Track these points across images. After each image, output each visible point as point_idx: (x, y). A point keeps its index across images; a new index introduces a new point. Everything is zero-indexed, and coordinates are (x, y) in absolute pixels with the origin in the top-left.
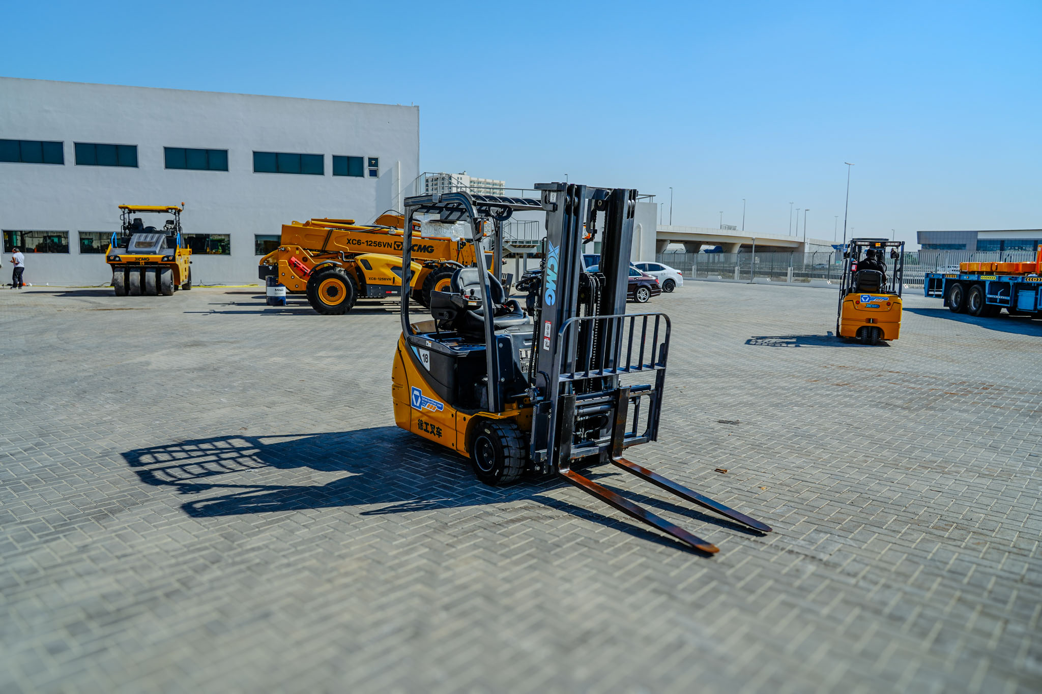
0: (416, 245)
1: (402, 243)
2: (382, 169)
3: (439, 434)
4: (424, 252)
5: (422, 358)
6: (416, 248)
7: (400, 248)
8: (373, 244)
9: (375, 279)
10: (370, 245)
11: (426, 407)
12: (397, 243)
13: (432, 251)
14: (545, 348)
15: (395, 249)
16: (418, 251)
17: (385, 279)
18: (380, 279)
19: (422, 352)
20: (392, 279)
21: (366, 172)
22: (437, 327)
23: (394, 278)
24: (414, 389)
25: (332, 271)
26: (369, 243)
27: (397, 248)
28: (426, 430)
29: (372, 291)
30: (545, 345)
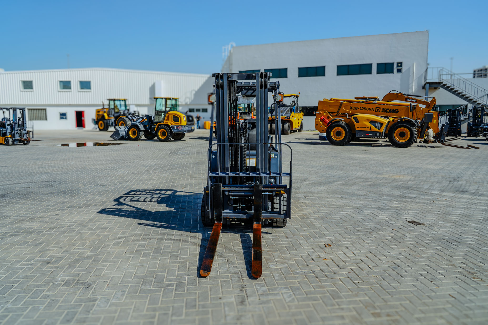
0: (388, 109)
1: (380, 108)
2: (404, 68)
4: (393, 113)
6: (388, 111)
7: (379, 111)
8: (364, 109)
9: (360, 127)
10: (362, 110)
12: (377, 108)
13: (398, 112)
15: (376, 111)
16: (389, 112)
17: (366, 128)
18: (363, 127)
20: (370, 128)
21: (395, 70)
23: (371, 127)
25: (338, 123)
26: (362, 109)
27: (377, 111)
29: (358, 134)
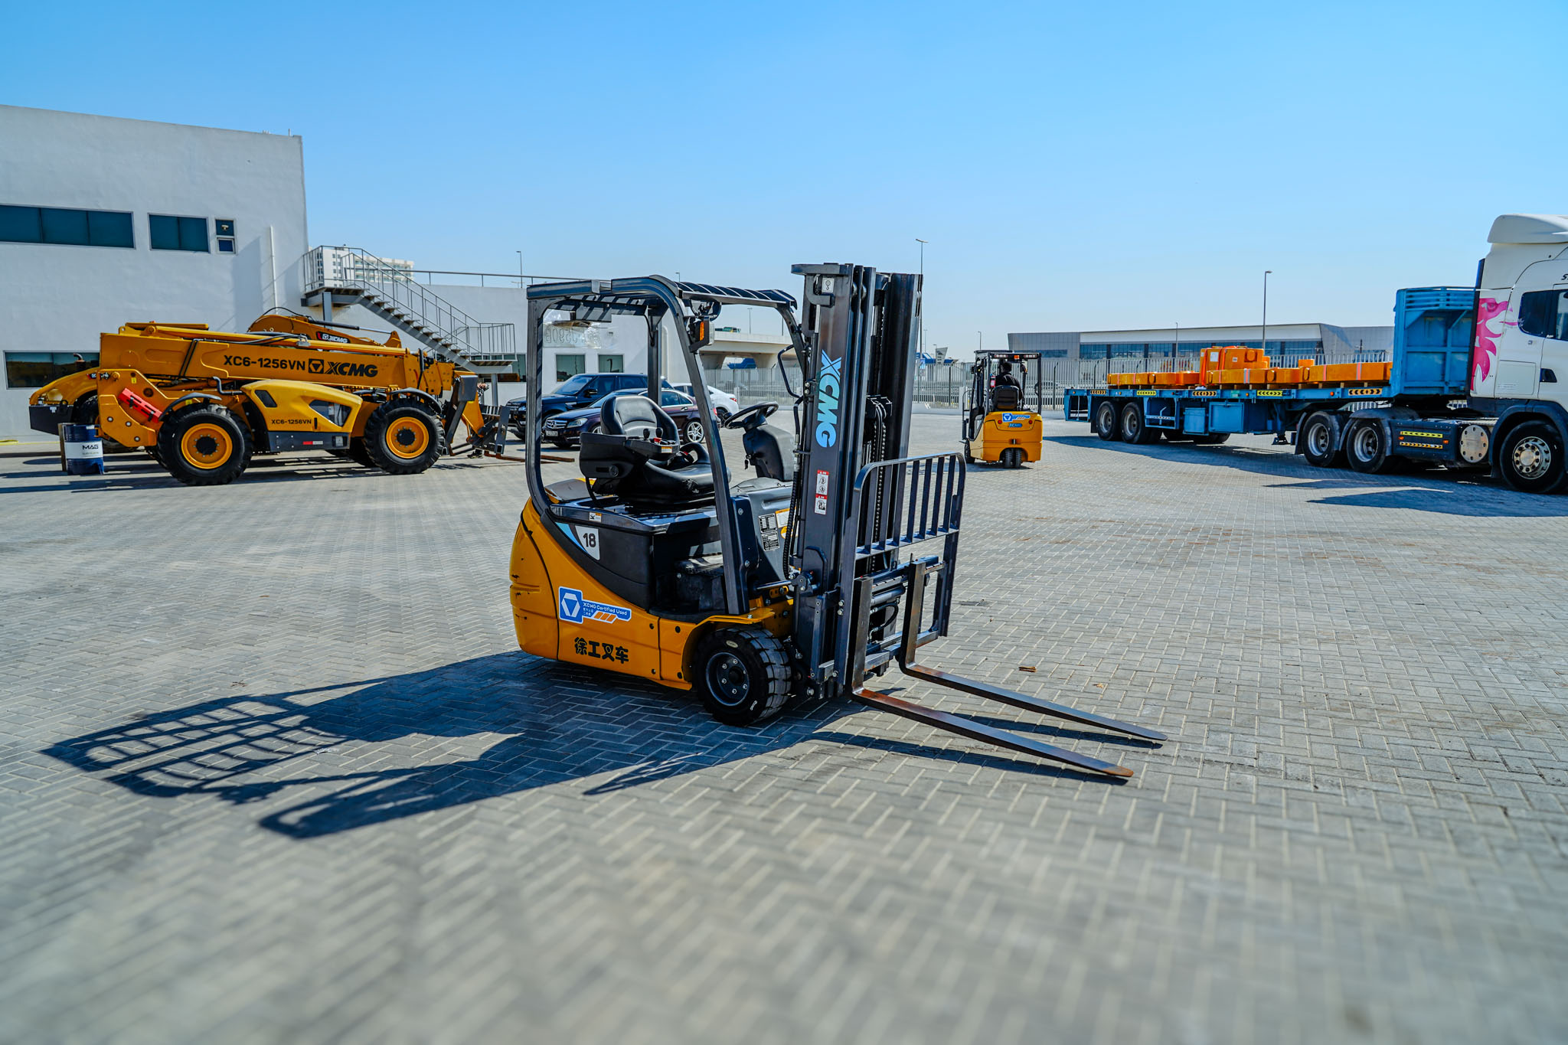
0: (347, 365)
1: (322, 361)
2: (241, 239)
3: (622, 656)
4: (361, 375)
5: (583, 541)
6: (346, 369)
7: (319, 370)
8: (271, 364)
9: (282, 422)
10: (266, 366)
11: (592, 618)
12: (313, 362)
13: (375, 373)
14: (817, 511)
15: (310, 371)
16: (350, 374)
17: (300, 422)
18: (292, 422)
19: (581, 531)
20: (313, 422)
21: (213, 243)
22: (591, 490)
23: (316, 419)
24: (563, 592)
25: (204, 411)
26: (264, 363)
27: (314, 370)
28: (594, 654)
29: (278, 441)
30: (817, 507)
